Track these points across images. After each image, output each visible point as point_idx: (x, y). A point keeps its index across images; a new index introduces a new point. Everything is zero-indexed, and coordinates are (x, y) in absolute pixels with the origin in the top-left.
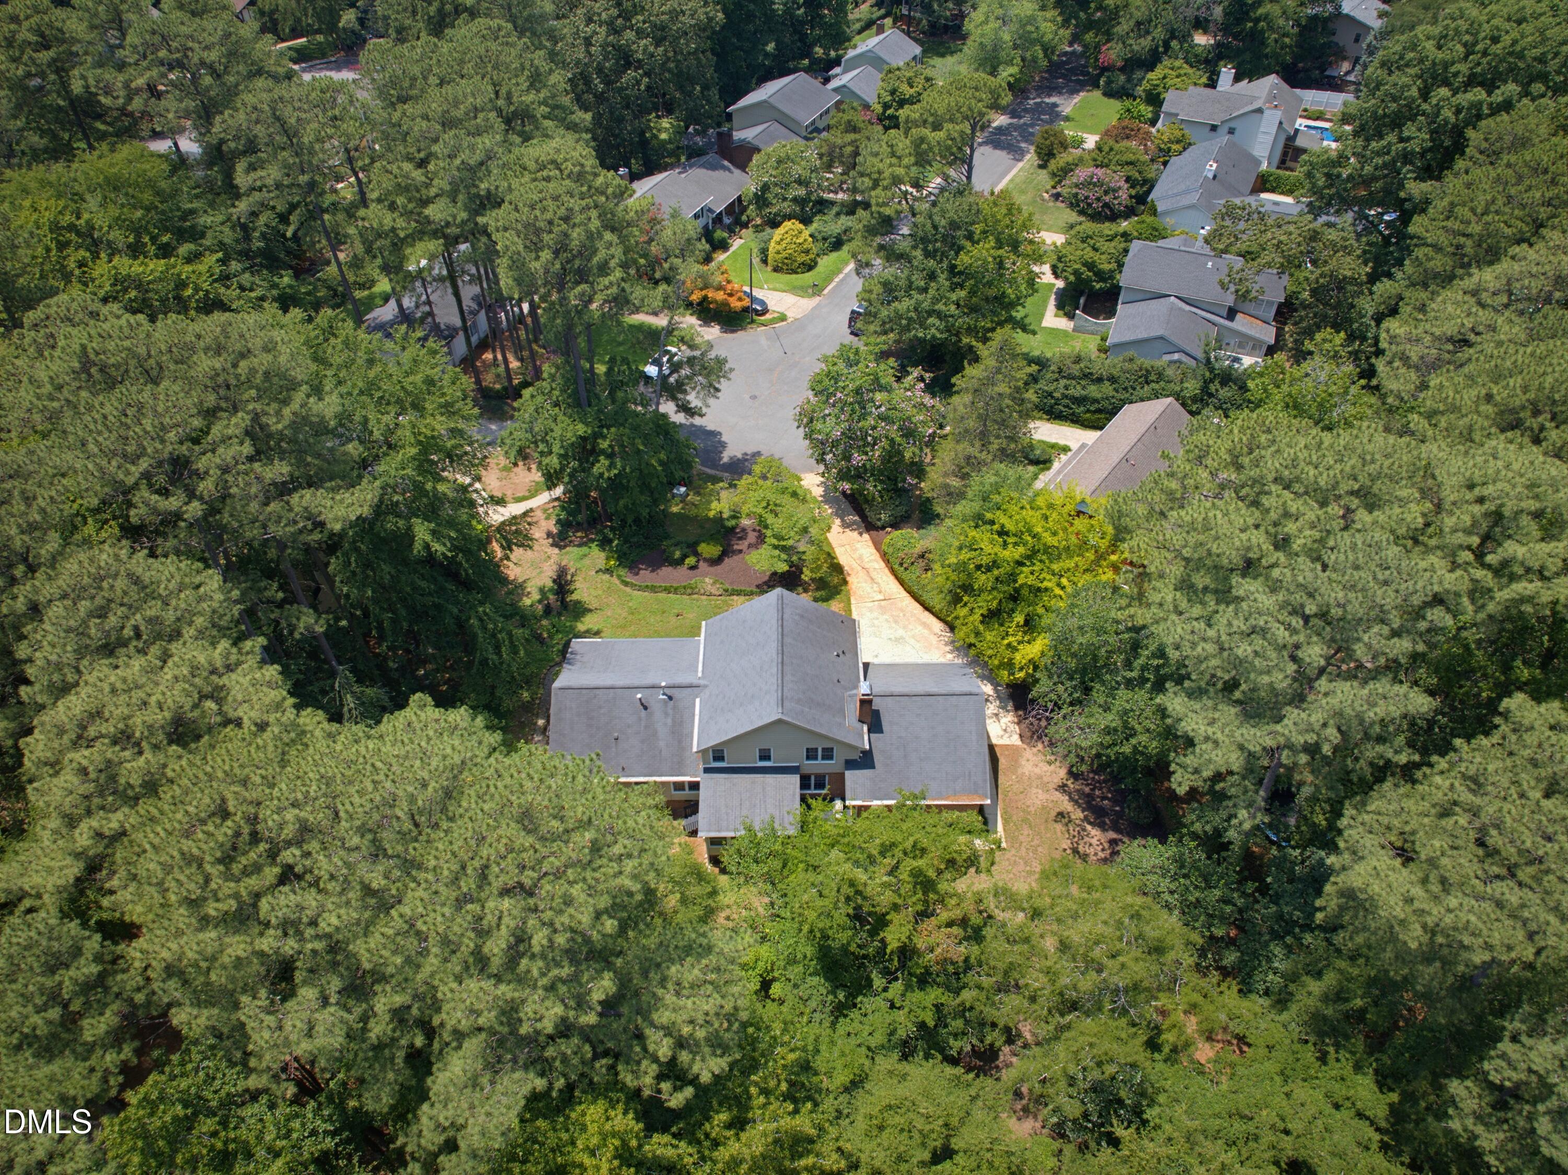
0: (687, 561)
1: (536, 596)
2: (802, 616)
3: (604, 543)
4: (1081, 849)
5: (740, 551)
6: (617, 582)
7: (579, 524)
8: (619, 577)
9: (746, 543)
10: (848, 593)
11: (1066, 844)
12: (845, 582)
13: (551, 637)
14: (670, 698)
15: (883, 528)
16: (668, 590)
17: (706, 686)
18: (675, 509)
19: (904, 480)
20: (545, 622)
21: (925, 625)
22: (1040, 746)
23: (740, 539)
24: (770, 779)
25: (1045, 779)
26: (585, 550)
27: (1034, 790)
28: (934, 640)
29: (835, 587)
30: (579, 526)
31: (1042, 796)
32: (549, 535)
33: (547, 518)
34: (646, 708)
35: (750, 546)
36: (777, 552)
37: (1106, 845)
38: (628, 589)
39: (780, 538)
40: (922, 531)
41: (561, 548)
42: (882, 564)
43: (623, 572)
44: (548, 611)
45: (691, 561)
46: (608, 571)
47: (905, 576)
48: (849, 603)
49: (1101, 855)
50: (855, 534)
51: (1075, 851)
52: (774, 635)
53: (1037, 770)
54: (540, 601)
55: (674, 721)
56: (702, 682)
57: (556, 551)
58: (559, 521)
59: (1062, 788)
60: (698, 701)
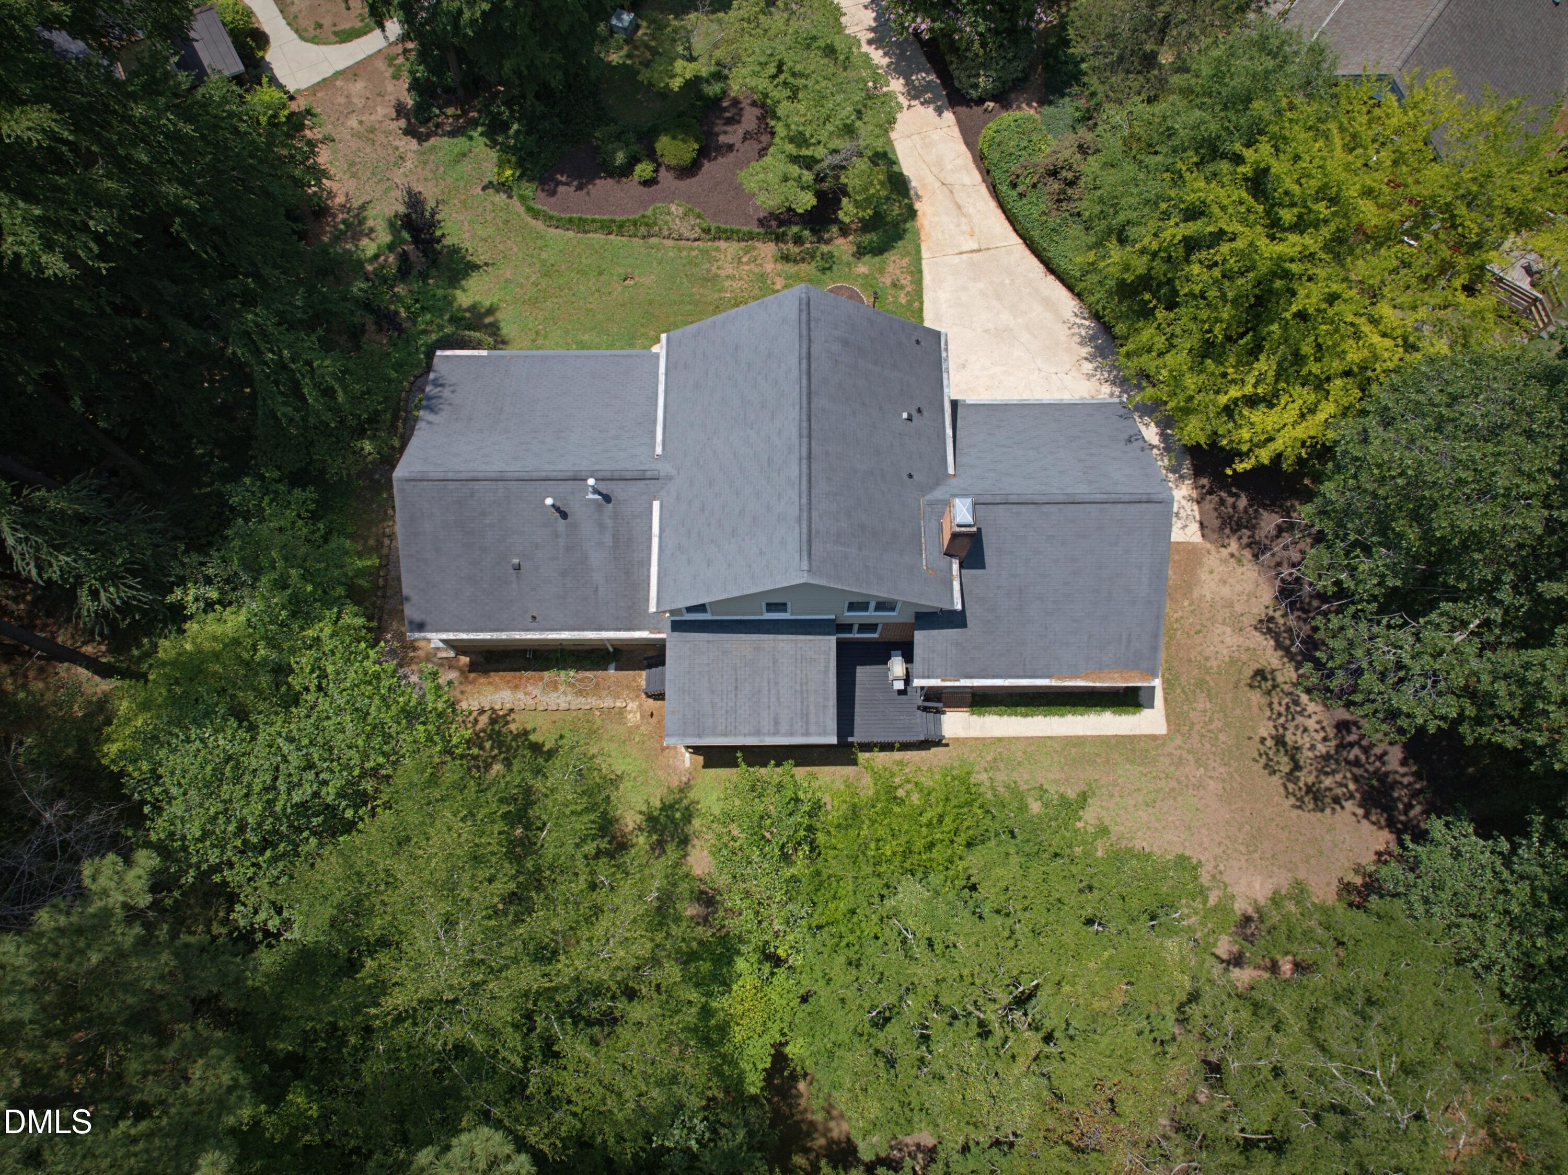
0: (638, 168)
1: (385, 237)
2: (845, 343)
3: (496, 127)
4: (1289, 738)
5: (730, 147)
6: (522, 210)
7: (448, 90)
8: (522, 198)
9: (740, 130)
10: (917, 233)
11: (1265, 729)
12: (912, 213)
13: (413, 318)
14: (607, 499)
15: (980, 101)
16: (607, 227)
17: (670, 478)
18: (615, 58)
19: (1031, 14)
20: (400, 289)
21: (1048, 303)
22: (1234, 546)
23: (730, 121)
24: (785, 643)
25: (1238, 608)
26: (461, 143)
27: (1219, 629)
28: (1062, 332)
29: (896, 224)
30: (450, 96)
31: (1232, 640)
32: (400, 110)
33: (396, 77)
34: (564, 515)
35: (747, 136)
36: (795, 170)
37: (1331, 732)
38: (539, 225)
39: (800, 140)
40: (1048, 110)
41: (422, 139)
42: (977, 176)
43: (528, 189)
44: (405, 270)
45: (644, 169)
46: (503, 187)
47: (1020, 208)
48: (919, 260)
49: (1322, 749)
50: (930, 111)
51: (1280, 741)
52: (793, 391)
53: (1225, 591)
54: (391, 247)
55: (616, 539)
56: (665, 468)
57: (413, 144)
58: (416, 86)
59: (1266, 626)
60: (656, 505)
